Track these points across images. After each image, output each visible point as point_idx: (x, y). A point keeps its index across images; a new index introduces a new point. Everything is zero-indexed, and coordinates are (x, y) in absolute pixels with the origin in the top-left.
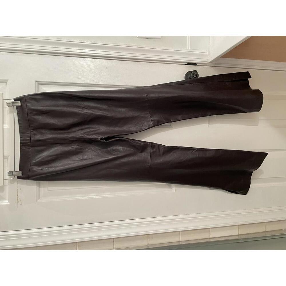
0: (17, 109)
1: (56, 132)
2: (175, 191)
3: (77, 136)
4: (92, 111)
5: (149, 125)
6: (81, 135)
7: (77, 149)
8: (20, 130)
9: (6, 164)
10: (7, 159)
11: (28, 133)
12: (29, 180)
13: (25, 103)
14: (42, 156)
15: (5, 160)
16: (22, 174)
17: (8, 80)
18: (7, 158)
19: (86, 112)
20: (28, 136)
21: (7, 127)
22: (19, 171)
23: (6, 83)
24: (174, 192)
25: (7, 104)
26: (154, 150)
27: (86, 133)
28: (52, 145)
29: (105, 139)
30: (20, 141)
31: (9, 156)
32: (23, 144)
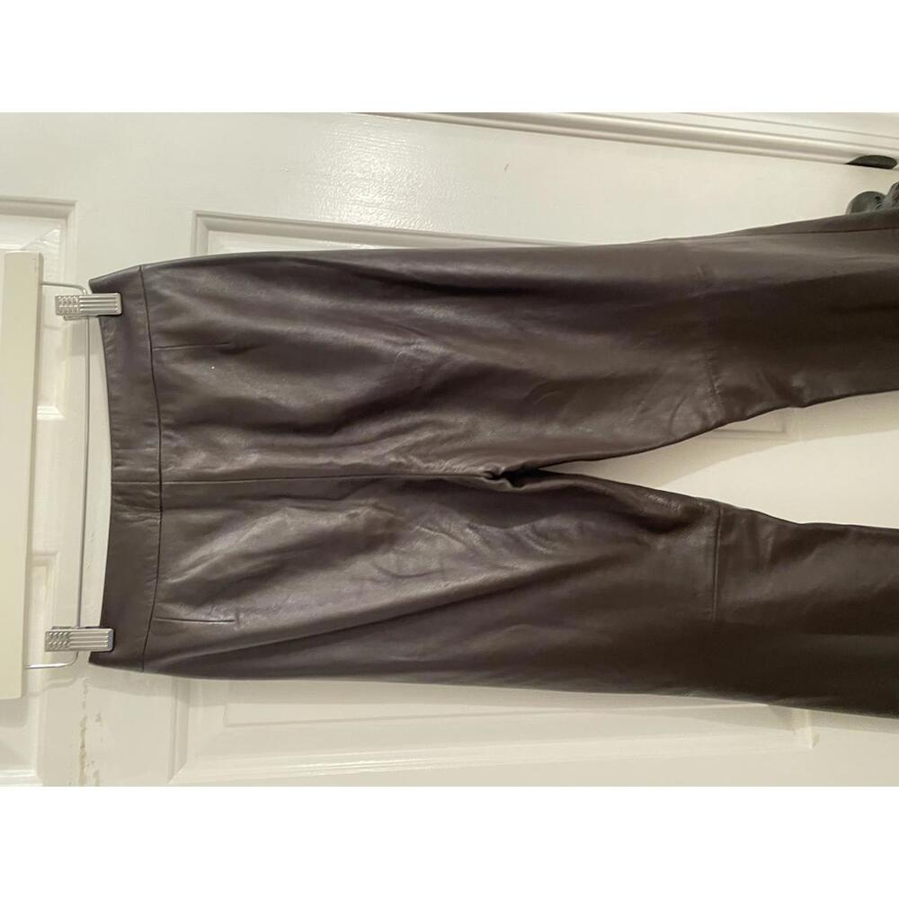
0: (103, 329)
1: (280, 440)
2: (814, 745)
3: (378, 464)
4: (448, 345)
5: (704, 417)
6: (393, 459)
7: (372, 523)
8: (112, 429)
9: (42, 593)
10: (44, 568)
11: (149, 442)
12: (143, 671)
13: (142, 300)
14: (212, 556)
15: (38, 572)
16: (115, 641)
17: (72, 204)
18: (46, 564)
19: (422, 351)
20: (150, 457)
21: (52, 417)
22: (100, 627)
23: (66, 217)
24: (810, 746)
25: (57, 308)
26: (733, 537)
27: (416, 445)
28: (258, 503)
29: (508, 475)
30: (112, 480)
31: (54, 554)
32: (126, 494)
